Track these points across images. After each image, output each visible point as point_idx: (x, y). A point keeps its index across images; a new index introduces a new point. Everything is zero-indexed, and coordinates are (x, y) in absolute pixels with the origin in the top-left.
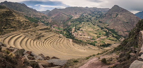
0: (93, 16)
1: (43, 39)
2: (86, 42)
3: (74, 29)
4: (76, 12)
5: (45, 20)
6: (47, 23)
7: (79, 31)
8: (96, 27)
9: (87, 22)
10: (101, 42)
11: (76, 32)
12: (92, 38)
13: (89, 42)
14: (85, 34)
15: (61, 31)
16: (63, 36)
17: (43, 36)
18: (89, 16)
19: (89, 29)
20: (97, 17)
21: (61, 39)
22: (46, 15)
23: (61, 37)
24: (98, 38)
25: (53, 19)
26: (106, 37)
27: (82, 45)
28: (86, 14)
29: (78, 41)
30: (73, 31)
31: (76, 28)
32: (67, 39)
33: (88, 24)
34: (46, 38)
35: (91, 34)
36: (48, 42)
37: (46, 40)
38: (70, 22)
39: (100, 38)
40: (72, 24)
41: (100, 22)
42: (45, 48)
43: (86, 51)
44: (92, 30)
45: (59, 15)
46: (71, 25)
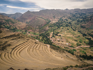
0: (73, 20)
1: (9, 49)
2: (64, 48)
3: (52, 35)
4: (54, 15)
5: (11, 25)
6: (14, 29)
7: (57, 36)
8: (76, 32)
9: (66, 27)
10: (81, 51)
11: (54, 37)
12: (70, 45)
13: (67, 49)
14: (64, 40)
15: (37, 37)
16: (39, 41)
17: (9, 45)
18: (69, 20)
19: (68, 35)
20: (78, 21)
21: (37, 44)
22: (12, 19)
23: (37, 43)
24: (78, 46)
25: (28, 24)
26: (89, 46)
27: (60, 52)
28: (66, 18)
29: (56, 47)
30: (51, 37)
31: (54, 33)
32: (45, 44)
33: (67, 29)
34: (14, 47)
35: (70, 40)
36: (17, 52)
37: (13, 49)
38: (48, 27)
39: (81, 46)
40: (50, 29)
41: (82, 27)
42: (13, 60)
43: (63, 59)
44: (71, 36)
45: (34, 19)
46: (48, 30)
